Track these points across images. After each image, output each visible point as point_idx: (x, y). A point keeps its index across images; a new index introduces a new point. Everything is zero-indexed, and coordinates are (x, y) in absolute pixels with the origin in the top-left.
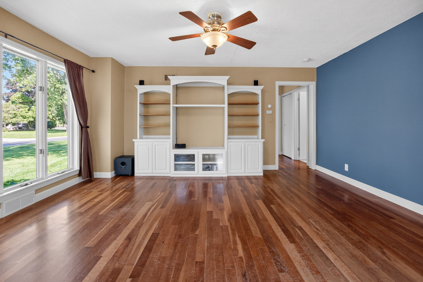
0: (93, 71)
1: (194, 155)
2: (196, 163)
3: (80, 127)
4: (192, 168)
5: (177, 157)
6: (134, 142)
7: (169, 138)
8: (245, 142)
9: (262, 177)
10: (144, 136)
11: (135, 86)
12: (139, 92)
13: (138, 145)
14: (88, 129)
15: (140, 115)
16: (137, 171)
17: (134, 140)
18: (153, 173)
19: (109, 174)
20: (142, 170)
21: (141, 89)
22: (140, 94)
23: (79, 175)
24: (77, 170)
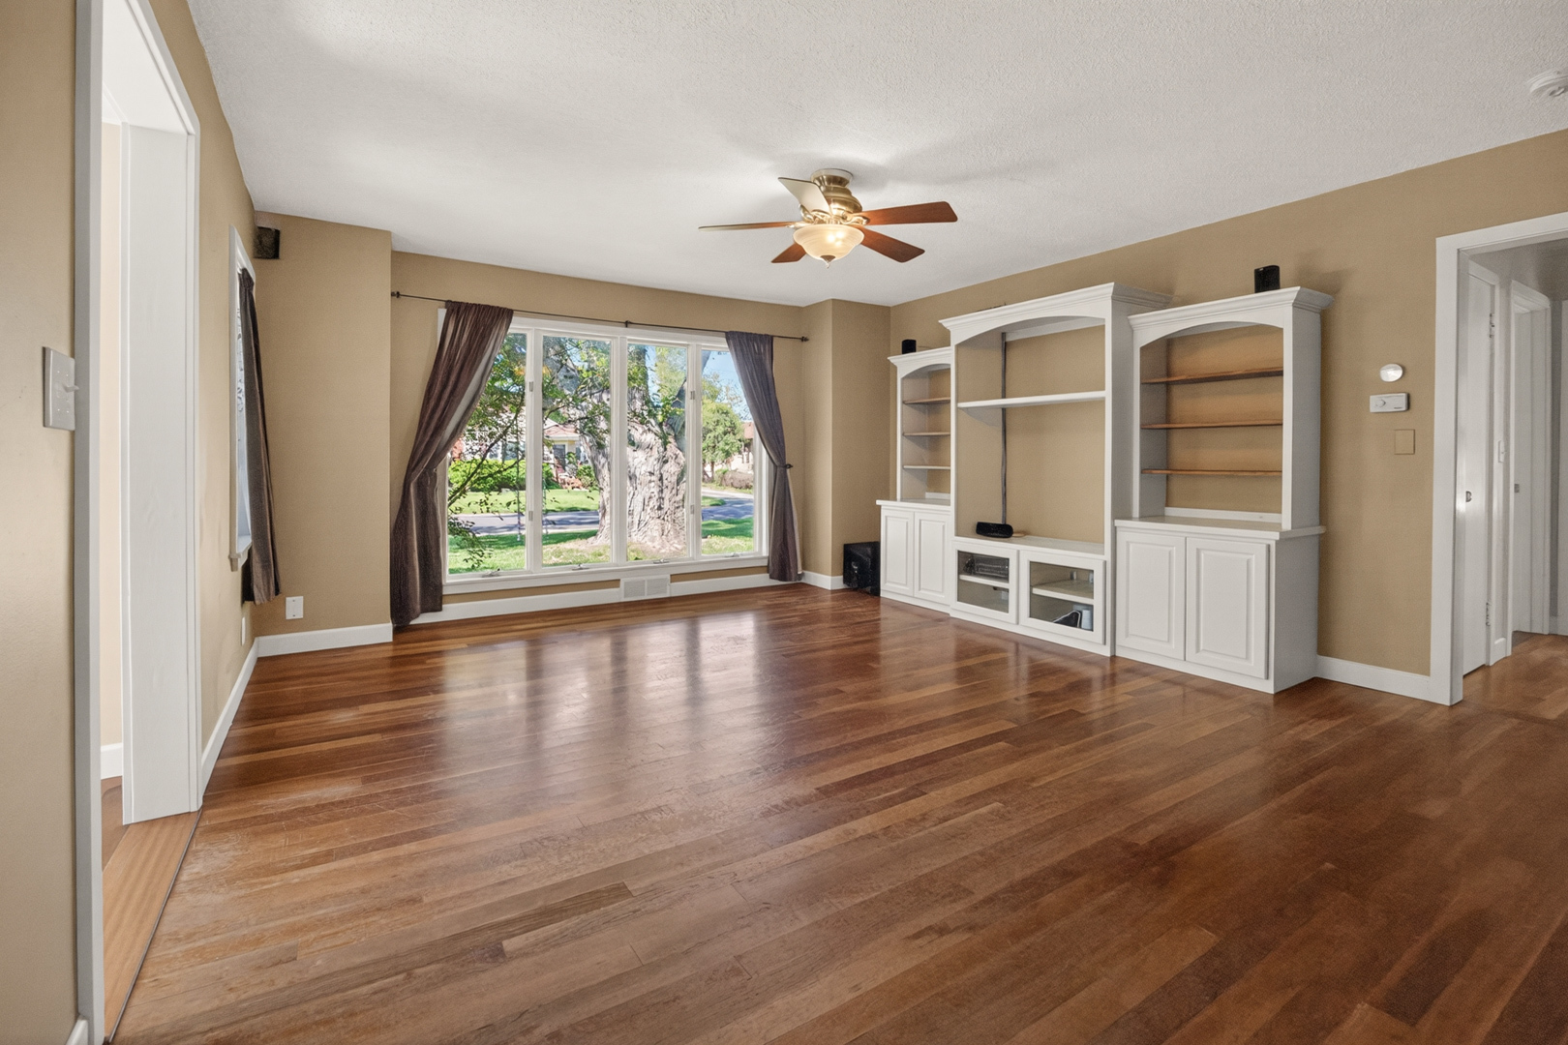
0: (804, 339)
1: (1005, 562)
2: (1011, 585)
3: (772, 465)
4: (996, 600)
5: (969, 563)
6: (880, 507)
7: (948, 503)
8: (1186, 535)
9: (1271, 701)
11: (893, 359)
12: (901, 374)
13: (886, 517)
14: (788, 470)
15: (903, 434)
16: (883, 586)
17: (878, 502)
18: (913, 597)
19: (827, 579)
20: (893, 584)
21: (906, 365)
22: (903, 379)
23: (766, 569)
24: (764, 558)
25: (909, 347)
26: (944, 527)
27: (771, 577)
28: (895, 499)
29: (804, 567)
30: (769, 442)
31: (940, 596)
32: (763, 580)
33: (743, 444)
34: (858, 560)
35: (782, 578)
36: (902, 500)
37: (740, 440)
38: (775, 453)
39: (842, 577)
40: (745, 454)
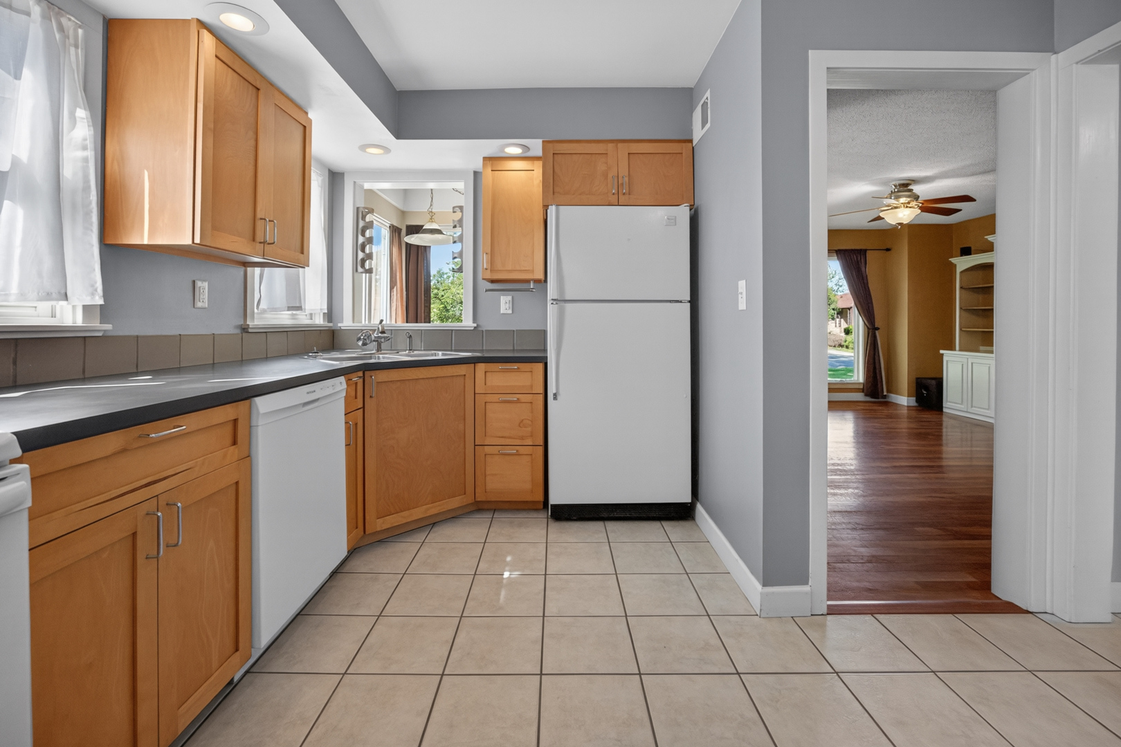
0: (888, 250)
3: (867, 328)
6: (943, 354)
10: (982, 348)
11: (953, 260)
12: (959, 270)
13: (947, 361)
14: (877, 332)
15: (961, 308)
16: (945, 404)
17: (942, 352)
18: (967, 412)
19: (904, 400)
20: (953, 402)
21: (962, 263)
22: (961, 272)
23: (862, 390)
24: (860, 383)
25: (966, 252)
26: (989, 367)
27: (866, 395)
28: (955, 350)
29: (888, 391)
30: (864, 313)
31: (987, 411)
32: (860, 397)
33: (836, 312)
34: (927, 388)
35: (872, 396)
36: (960, 350)
37: (833, 309)
38: (868, 321)
39: (914, 398)
40: (838, 320)
